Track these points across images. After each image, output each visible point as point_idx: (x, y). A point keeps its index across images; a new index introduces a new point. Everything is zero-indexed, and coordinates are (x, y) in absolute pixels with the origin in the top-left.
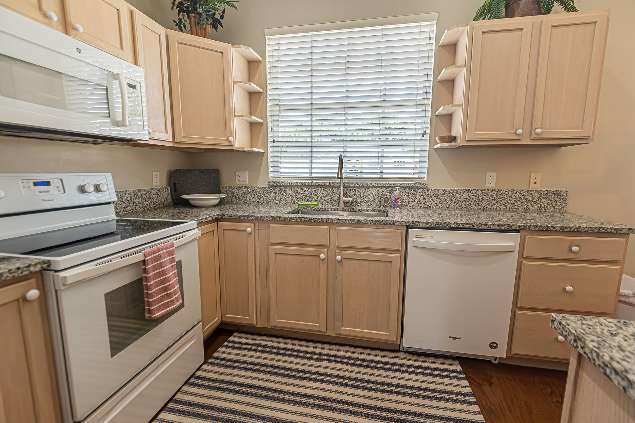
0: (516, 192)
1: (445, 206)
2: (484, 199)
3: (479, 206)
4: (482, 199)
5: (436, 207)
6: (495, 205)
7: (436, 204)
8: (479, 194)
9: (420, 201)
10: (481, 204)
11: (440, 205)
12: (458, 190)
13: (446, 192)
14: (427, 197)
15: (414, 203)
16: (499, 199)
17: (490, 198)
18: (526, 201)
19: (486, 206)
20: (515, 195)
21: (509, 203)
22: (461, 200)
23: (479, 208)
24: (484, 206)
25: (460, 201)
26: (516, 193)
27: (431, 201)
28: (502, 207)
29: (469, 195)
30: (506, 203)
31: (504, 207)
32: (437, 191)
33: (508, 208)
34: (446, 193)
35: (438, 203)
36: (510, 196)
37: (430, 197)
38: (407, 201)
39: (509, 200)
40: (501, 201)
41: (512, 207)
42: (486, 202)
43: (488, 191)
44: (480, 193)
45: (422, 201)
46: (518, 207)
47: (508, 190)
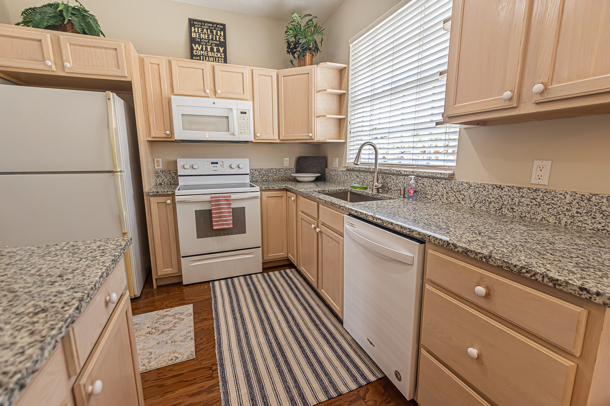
0: (581, 197)
1: (468, 205)
2: (521, 202)
3: (514, 212)
4: (520, 202)
5: (459, 205)
6: (540, 215)
7: (459, 201)
8: (515, 194)
9: (442, 195)
10: (517, 210)
11: (463, 203)
12: (485, 185)
13: (471, 186)
14: (450, 190)
15: (436, 196)
16: (547, 205)
17: (531, 202)
18: (602, 215)
19: (524, 214)
20: (578, 203)
21: (565, 214)
22: (489, 199)
23: (514, 216)
24: (522, 214)
25: (488, 201)
26: (580, 199)
27: (454, 196)
28: (552, 220)
29: (500, 194)
30: (560, 215)
31: (555, 221)
32: (461, 184)
33: (563, 223)
34: (471, 188)
35: (461, 200)
36: (568, 202)
37: (453, 192)
38: (430, 193)
39: (565, 209)
40: (550, 210)
41: (571, 222)
42: (525, 207)
43: (528, 191)
44: (516, 192)
45: (445, 195)
46: (584, 225)
47: (564, 193)
